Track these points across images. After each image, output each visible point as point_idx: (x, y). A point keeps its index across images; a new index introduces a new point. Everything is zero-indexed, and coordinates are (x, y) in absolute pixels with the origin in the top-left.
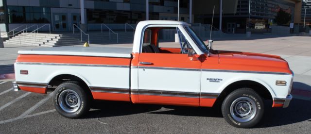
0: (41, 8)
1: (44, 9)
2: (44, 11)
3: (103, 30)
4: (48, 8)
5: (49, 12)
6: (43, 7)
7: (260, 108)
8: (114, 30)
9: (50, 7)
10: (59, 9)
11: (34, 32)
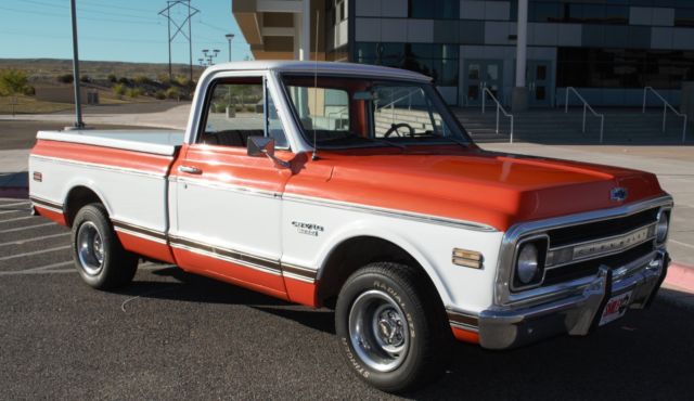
0: (437, 46)
1: (444, 48)
2: (444, 56)
3: (569, 107)
4: (455, 47)
5: (454, 58)
6: (441, 45)
7: (413, 334)
8: (596, 108)
9: (458, 45)
10: (481, 47)
11: (389, 107)
